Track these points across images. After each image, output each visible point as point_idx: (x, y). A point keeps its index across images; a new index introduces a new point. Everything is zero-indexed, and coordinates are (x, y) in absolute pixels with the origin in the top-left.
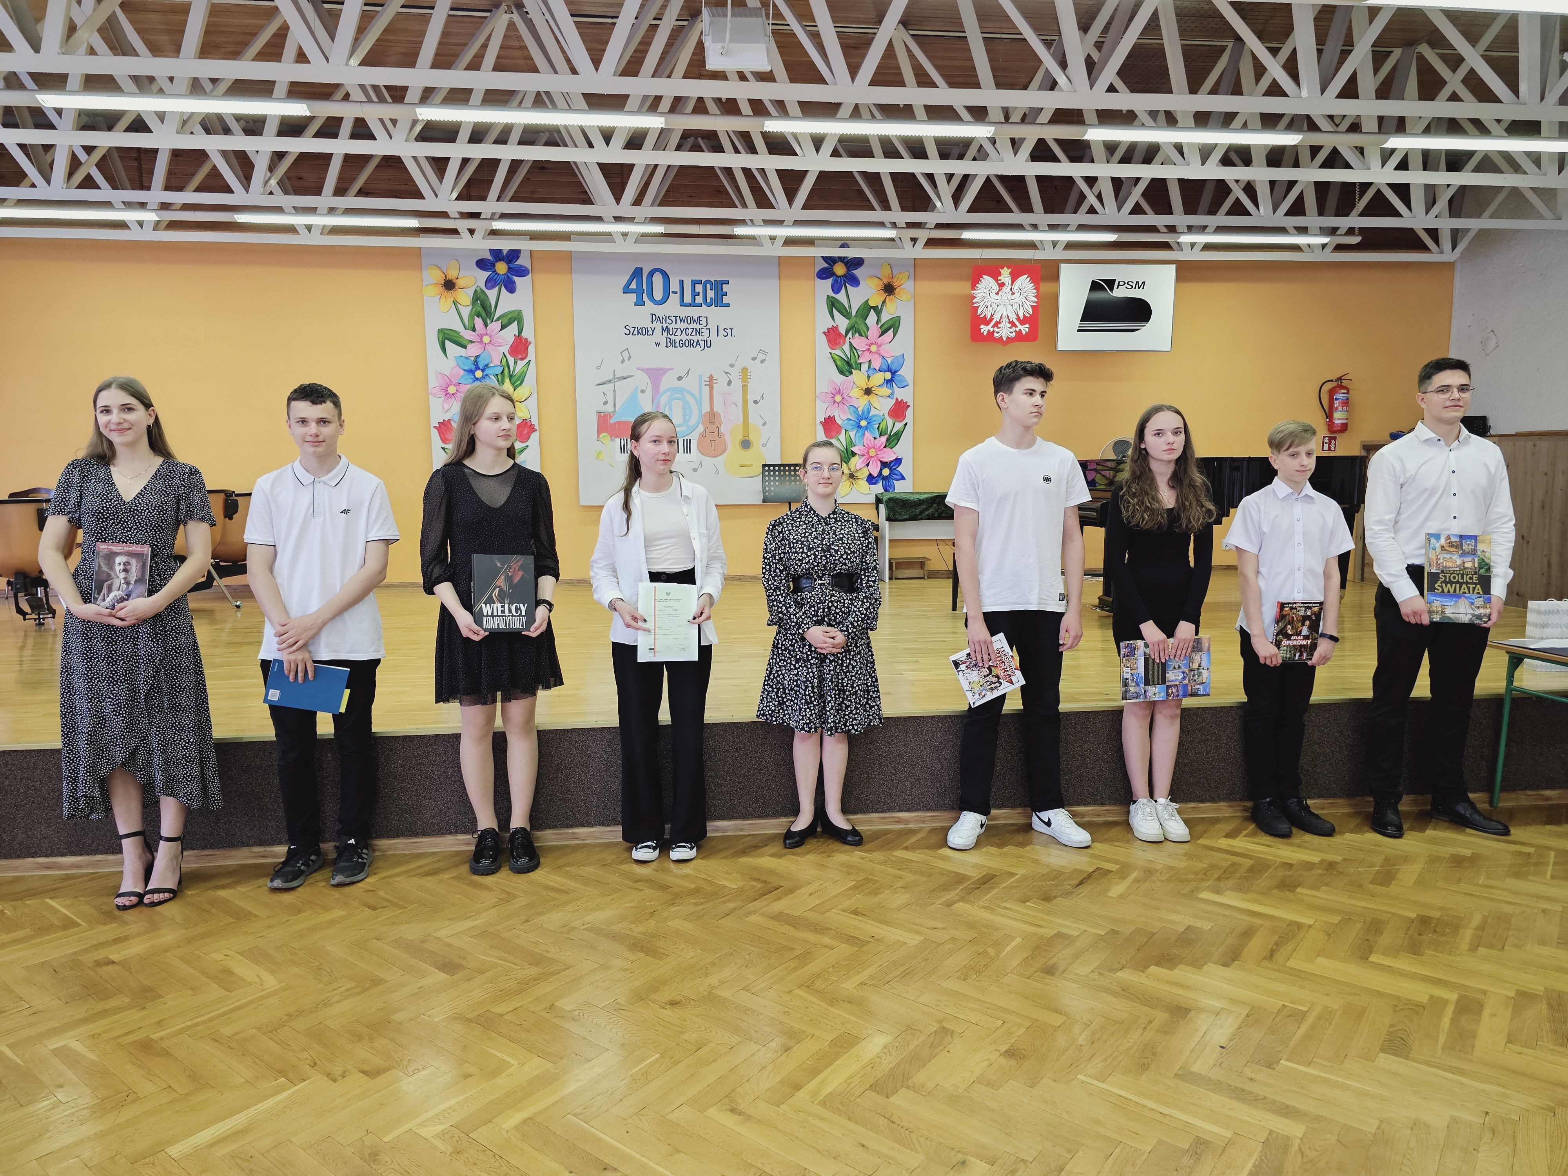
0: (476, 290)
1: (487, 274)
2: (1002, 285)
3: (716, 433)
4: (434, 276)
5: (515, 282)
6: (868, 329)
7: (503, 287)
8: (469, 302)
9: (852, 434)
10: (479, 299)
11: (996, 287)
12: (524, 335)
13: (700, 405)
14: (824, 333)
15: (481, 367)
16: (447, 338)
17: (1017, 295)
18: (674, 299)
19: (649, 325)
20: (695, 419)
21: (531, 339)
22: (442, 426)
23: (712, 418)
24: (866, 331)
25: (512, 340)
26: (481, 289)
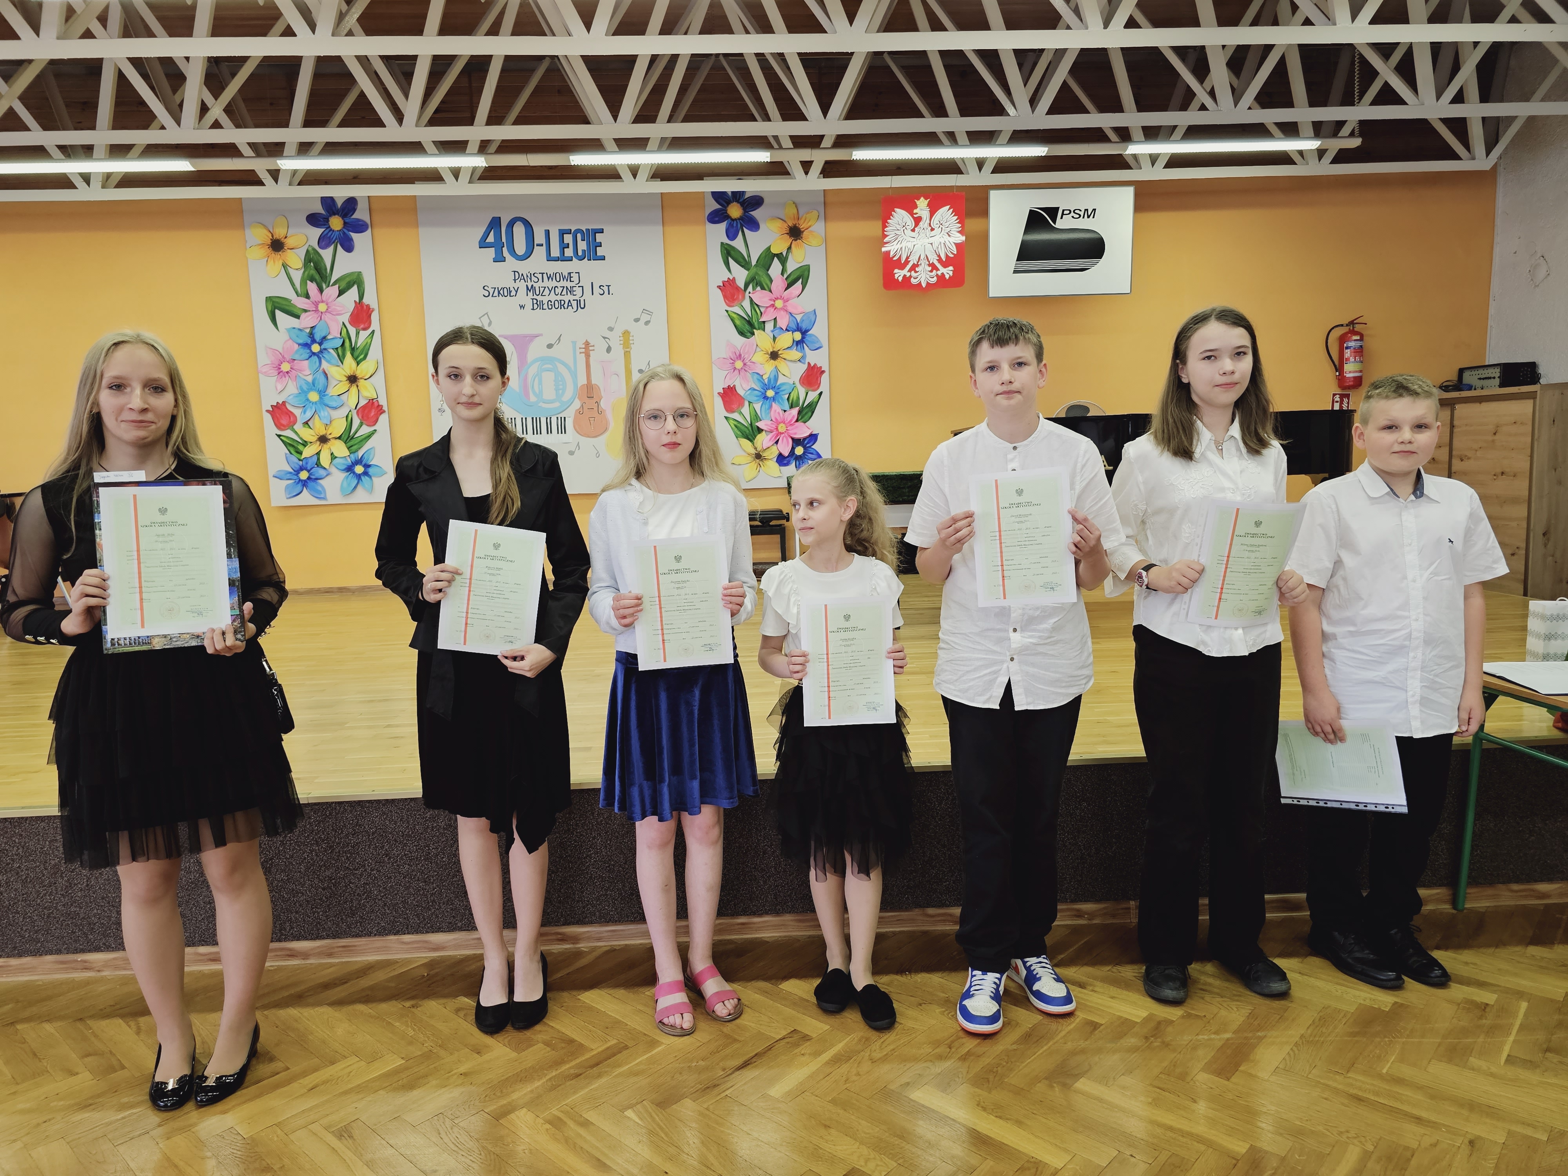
0: (308, 251)
1: (319, 231)
2: (918, 220)
3: (596, 409)
4: (258, 236)
5: (351, 240)
6: (771, 281)
7: (339, 245)
8: (300, 264)
9: (757, 406)
10: (313, 262)
11: (910, 222)
12: (366, 301)
13: (574, 375)
14: (719, 287)
15: (318, 340)
16: (276, 308)
17: (937, 231)
18: (539, 253)
19: (511, 284)
20: (569, 393)
21: (374, 305)
22: (275, 409)
23: (590, 392)
24: (769, 283)
25: (351, 307)
26: (314, 249)
